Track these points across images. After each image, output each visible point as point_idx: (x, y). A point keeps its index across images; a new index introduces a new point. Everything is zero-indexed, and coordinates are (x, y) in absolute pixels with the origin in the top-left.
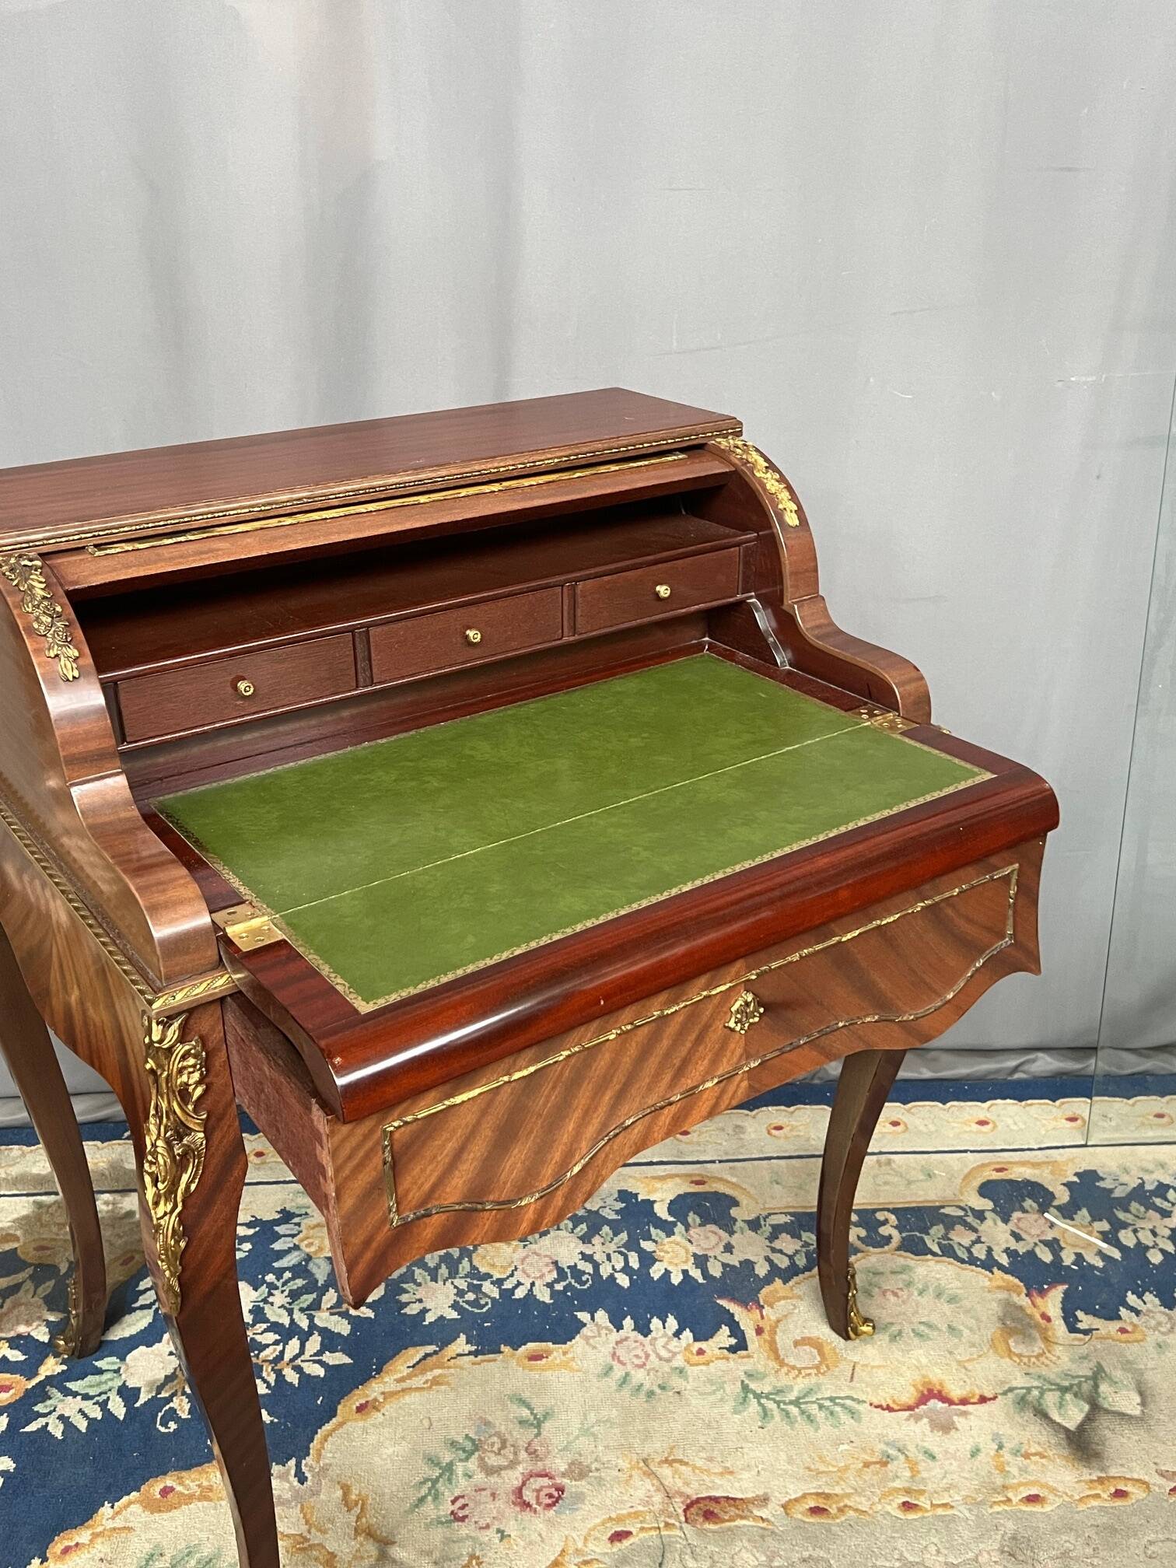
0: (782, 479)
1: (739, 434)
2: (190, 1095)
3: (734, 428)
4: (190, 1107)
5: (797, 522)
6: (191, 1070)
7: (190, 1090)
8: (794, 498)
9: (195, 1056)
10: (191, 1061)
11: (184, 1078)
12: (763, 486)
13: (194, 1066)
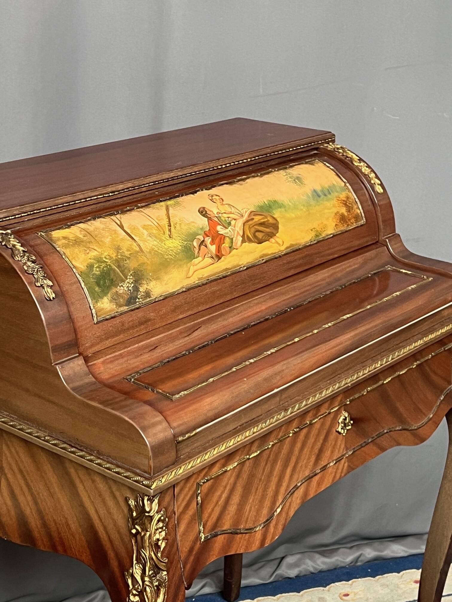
0: (368, 166)
1: (333, 141)
2: (159, 547)
3: (330, 138)
4: (159, 555)
5: (382, 191)
6: (160, 530)
7: (160, 543)
8: (377, 177)
9: (163, 521)
10: (161, 524)
11: (157, 536)
12: (361, 171)
13: (162, 528)
